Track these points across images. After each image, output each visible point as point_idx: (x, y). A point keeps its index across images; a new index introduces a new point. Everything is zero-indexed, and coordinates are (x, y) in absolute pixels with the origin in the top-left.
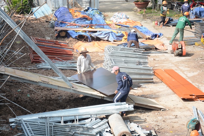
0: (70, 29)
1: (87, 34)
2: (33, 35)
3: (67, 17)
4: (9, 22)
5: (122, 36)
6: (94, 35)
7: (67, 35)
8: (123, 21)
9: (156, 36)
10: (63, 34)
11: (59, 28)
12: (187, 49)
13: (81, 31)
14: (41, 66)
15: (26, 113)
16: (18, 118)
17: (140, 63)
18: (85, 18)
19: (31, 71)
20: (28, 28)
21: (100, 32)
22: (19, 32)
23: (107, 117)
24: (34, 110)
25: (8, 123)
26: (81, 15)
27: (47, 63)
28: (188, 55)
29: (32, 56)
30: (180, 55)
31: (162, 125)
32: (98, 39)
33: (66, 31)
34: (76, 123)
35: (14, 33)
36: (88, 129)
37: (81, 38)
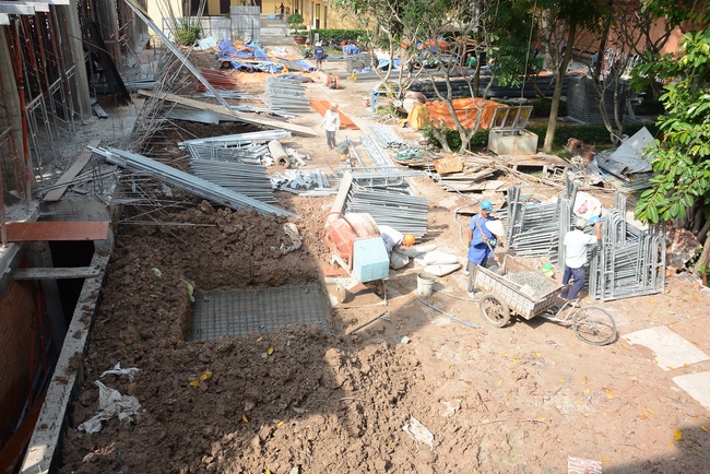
0: (233, 61)
1: (250, 66)
2: (199, 65)
3: (231, 48)
4: (175, 52)
5: (282, 68)
6: (255, 67)
7: (230, 66)
8: (283, 55)
9: (312, 69)
10: (227, 65)
11: (223, 60)
12: (340, 83)
13: (243, 63)
14: (205, 95)
15: (193, 138)
16: (186, 142)
17: (298, 94)
18: (248, 51)
19: (196, 99)
20: (193, 58)
21: (261, 64)
22: (184, 61)
23: (267, 143)
24: (201, 136)
25: (178, 146)
26: (244, 48)
27: (211, 92)
28: (340, 88)
29: (197, 86)
30: (334, 88)
31: (317, 150)
32: (260, 71)
33: (229, 62)
34: (239, 148)
35: (180, 62)
36: (250, 153)
37: (243, 69)
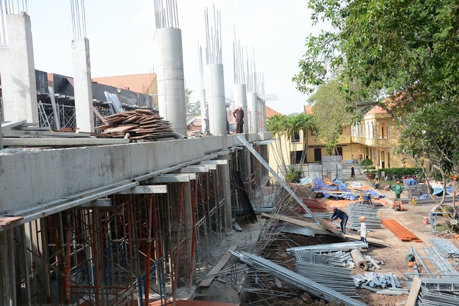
0: (324, 192)
1: (336, 196)
2: (301, 196)
3: (322, 184)
4: (287, 188)
5: (359, 197)
6: (339, 196)
7: (322, 196)
8: (359, 187)
9: (381, 197)
10: (320, 195)
11: (317, 192)
12: (403, 206)
13: (331, 193)
14: (305, 215)
15: (297, 246)
16: (292, 249)
17: (371, 215)
18: (334, 185)
19: (299, 219)
20: (300, 192)
21: (344, 194)
22: (293, 194)
23: (350, 251)
24: (302, 244)
25: (286, 251)
26: (331, 183)
27: (309, 214)
28: (404, 210)
29: (300, 210)
30: (399, 210)
31: (388, 258)
32: (343, 199)
33: (321, 193)
34: (330, 254)
35: (290, 196)
36: (338, 258)
37: (331, 198)
